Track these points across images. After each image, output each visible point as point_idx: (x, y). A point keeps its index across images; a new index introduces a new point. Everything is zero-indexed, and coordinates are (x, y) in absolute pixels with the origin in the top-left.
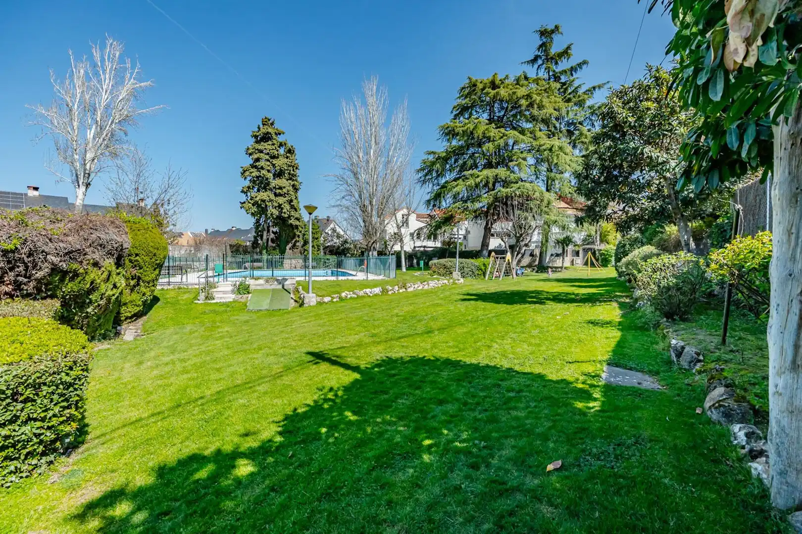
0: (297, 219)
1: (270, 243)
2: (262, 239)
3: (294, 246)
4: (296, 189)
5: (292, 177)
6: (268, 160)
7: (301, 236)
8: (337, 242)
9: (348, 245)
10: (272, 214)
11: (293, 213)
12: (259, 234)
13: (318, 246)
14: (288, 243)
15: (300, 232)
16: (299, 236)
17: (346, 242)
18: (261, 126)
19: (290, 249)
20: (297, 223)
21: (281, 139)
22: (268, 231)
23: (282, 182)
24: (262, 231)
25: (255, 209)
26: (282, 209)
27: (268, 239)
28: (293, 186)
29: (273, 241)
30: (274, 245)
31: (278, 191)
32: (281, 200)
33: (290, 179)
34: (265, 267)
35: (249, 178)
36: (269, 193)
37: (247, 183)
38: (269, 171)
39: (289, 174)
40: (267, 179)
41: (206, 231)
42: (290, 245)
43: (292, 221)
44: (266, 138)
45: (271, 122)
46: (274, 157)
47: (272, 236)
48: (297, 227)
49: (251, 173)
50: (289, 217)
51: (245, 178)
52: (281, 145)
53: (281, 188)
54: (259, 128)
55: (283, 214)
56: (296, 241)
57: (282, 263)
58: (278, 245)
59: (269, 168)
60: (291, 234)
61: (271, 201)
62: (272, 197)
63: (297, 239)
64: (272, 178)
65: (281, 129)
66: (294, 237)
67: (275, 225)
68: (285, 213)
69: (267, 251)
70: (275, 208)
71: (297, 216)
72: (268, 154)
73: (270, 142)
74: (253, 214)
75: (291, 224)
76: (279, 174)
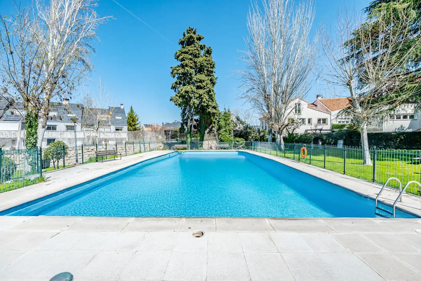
0: (215, 108)
1: (193, 128)
2: (187, 125)
3: (211, 130)
4: (213, 84)
5: (210, 73)
6: (191, 59)
7: (216, 122)
8: (240, 127)
9: (249, 130)
10: (194, 104)
11: (210, 103)
12: (185, 122)
13: (230, 130)
14: (206, 128)
15: (216, 119)
16: (214, 123)
17: (247, 127)
18: (186, 33)
19: (208, 133)
20: (214, 111)
21: (201, 43)
22: (192, 120)
23: (202, 77)
24: (187, 119)
25: (180, 100)
26: (202, 99)
27: (191, 126)
28: (211, 80)
29: (195, 127)
30: (196, 130)
31: (199, 84)
32: (201, 91)
33: (209, 75)
34: (189, 148)
35: (177, 76)
36: (192, 86)
37: (175, 80)
38: (191, 67)
39: (207, 70)
40: (191, 74)
41: (163, 123)
42: (208, 130)
43: (210, 110)
44: (190, 42)
45: (193, 31)
46: (195, 56)
47: (195, 123)
48: (214, 114)
49: (178, 70)
50: (208, 106)
51: (174, 76)
52: (202, 48)
53: (201, 81)
54: (184, 35)
55: (203, 103)
56: (212, 127)
57: (202, 144)
58: (199, 130)
59: (191, 65)
60: (209, 121)
61: (193, 92)
62: (194, 89)
63: (213, 125)
64: (194, 73)
65: (202, 35)
66: (211, 124)
67: (197, 113)
68: (204, 102)
69: (191, 135)
70: (197, 99)
71: (214, 105)
72: (191, 54)
73: (193, 46)
74: (179, 105)
75: (209, 112)
76: (200, 70)
